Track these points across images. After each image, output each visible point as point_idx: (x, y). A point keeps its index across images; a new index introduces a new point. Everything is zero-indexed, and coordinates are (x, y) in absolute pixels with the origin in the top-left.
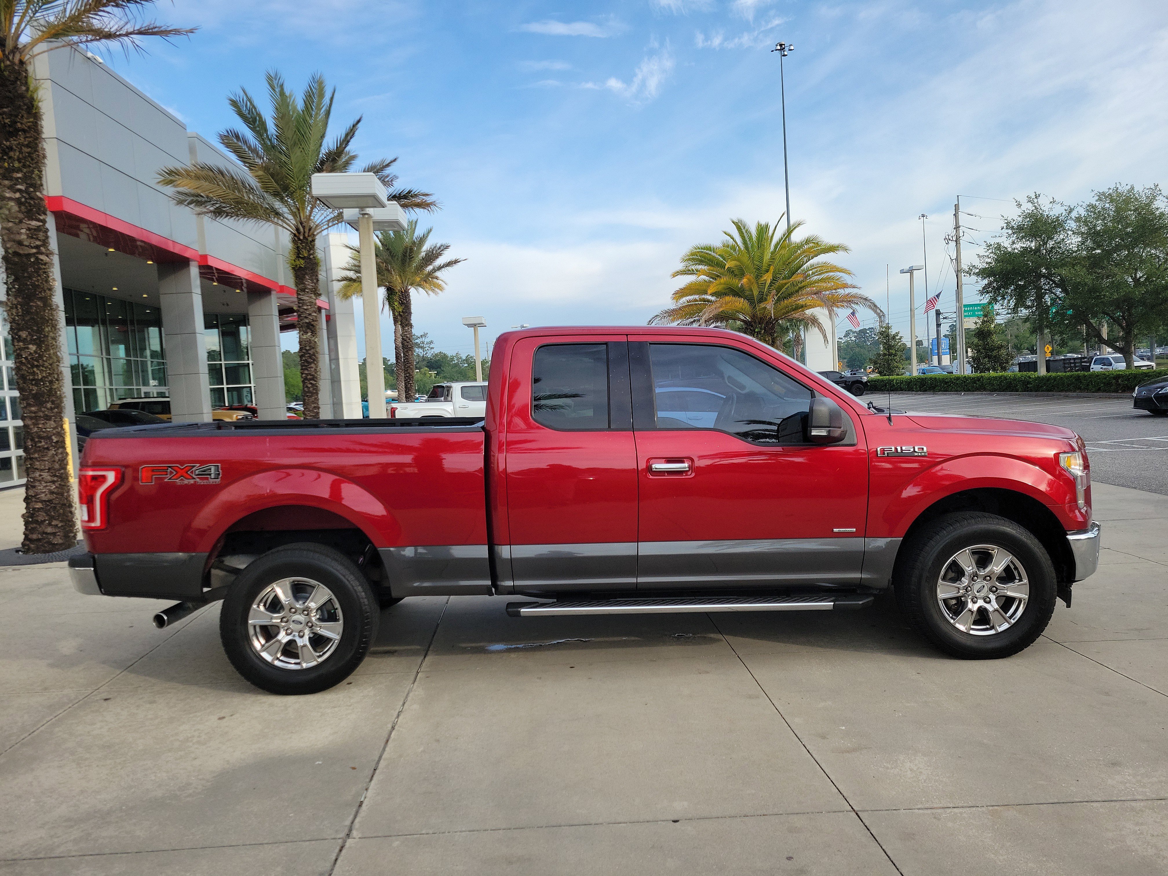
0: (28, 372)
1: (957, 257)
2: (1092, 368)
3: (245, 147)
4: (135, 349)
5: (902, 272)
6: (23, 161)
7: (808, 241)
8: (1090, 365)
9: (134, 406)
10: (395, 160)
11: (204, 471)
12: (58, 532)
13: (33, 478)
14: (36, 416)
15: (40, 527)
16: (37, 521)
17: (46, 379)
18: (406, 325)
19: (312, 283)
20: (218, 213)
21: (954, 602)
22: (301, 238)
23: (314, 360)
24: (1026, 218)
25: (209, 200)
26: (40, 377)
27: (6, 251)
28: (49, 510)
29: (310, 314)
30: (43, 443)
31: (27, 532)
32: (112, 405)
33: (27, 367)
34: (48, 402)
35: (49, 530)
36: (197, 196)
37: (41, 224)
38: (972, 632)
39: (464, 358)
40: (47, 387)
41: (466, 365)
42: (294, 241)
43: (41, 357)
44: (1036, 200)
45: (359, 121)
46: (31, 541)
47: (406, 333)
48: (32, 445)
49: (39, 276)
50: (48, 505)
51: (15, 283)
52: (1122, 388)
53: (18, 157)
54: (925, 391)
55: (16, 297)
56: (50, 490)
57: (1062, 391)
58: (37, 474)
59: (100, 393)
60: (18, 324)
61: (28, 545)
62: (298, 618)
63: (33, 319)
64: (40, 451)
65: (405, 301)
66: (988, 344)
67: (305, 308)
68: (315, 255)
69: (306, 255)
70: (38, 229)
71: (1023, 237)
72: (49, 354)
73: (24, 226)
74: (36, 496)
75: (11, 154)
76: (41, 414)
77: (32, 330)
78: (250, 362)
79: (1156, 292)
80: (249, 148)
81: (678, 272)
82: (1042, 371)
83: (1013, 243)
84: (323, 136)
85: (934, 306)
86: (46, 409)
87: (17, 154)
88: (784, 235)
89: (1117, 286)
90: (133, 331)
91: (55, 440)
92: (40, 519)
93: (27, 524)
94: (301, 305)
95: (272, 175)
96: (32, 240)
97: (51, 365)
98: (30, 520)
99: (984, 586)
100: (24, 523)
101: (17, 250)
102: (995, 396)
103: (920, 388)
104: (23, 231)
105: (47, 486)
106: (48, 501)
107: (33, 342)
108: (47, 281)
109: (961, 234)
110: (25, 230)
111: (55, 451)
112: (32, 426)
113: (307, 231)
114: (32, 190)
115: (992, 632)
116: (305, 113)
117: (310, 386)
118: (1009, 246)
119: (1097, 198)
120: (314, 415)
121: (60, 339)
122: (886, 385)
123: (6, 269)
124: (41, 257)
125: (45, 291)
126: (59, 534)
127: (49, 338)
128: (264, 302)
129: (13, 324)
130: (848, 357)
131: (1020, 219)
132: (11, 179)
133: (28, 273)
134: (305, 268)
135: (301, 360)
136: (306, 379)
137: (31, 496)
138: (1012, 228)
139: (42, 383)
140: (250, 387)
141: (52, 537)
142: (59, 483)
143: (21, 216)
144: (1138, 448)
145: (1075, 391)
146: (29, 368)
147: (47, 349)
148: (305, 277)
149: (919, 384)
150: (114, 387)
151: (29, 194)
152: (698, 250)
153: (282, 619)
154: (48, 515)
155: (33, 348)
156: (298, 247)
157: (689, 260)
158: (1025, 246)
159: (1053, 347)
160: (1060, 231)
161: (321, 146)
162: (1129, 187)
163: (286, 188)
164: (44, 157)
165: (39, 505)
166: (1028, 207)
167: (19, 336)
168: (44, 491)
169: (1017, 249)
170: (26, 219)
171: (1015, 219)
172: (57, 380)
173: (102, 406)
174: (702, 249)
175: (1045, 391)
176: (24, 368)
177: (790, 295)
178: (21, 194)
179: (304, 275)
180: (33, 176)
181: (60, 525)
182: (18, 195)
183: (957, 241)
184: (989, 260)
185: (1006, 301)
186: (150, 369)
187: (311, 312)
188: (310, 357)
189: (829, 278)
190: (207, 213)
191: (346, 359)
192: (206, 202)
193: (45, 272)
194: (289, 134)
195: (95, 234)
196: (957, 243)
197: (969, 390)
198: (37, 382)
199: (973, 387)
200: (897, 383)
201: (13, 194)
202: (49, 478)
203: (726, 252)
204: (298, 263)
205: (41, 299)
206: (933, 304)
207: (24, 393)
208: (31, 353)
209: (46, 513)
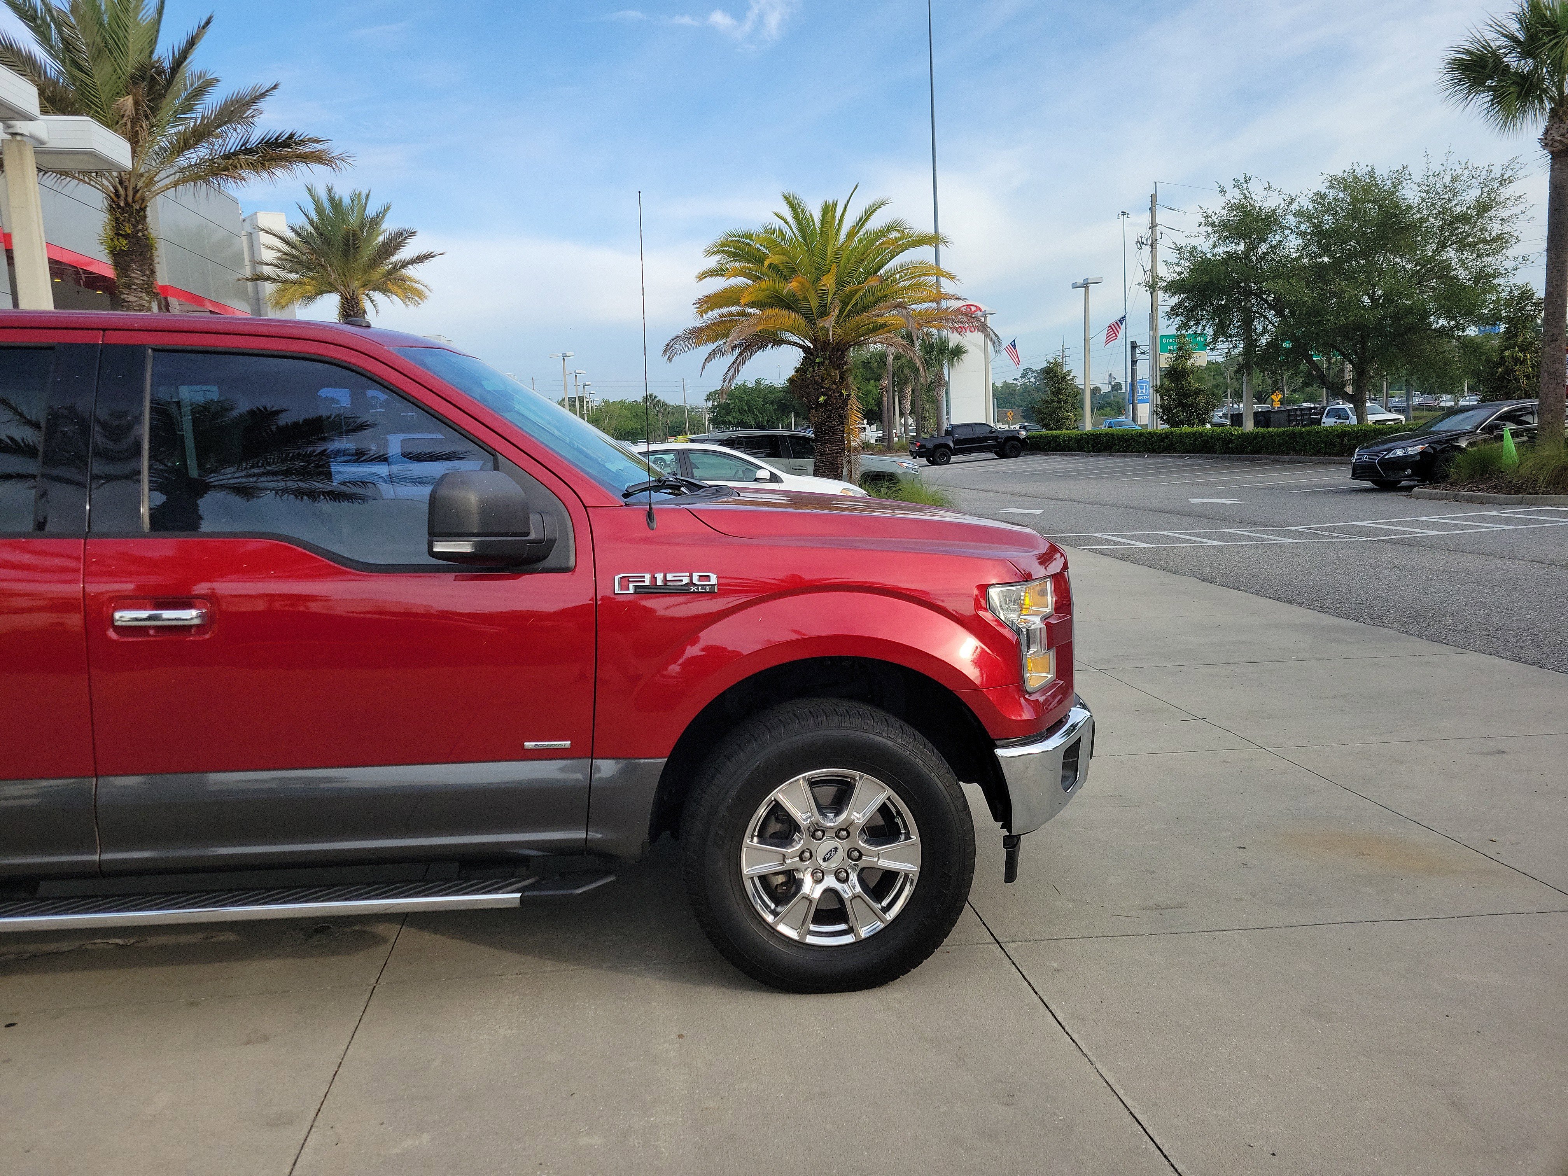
1: (1152, 267)
2: (1324, 423)
5: (1075, 286)
7: (890, 228)
8: (1321, 418)
10: (275, 87)
19: (142, 276)
21: (781, 879)
22: (122, 204)
24: (1233, 210)
38: (810, 940)
42: (111, 209)
44: (1245, 185)
45: (206, 24)
52: (1348, 450)
54: (1100, 451)
57: (1271, 453)
66: (1182, 388)
68: (146, 233)
69: (131, 232)
71: (1226, 238)
79: (1397, 318)
81: (706, 273)
82: (1249, 426)
83: (1215, 246)
85: (1116, 336)
89: (1346, 307)
99: (836, 849)
102: (1186, 460)
103: (1093, 447)
109: (1159, 236)
113: (130, 194)
115: (848, 939)
118: (1209, 250)
119: (1329, 184)
122: (1050, 443)
130: (1024, 404)
131: (1224, 213)
134: (130, 252)
138: (1213, 225)
144: (1337, 538)
145: (1288, 454)
148: (130, 266)
149: (1091, 442)
152: (733, 239)
156: (117, 219)
157: (722, 252)
158: (1228, 250)
159: (1283, 394)
160: (1276, 230)
162: (1369, 168)
166: (1234, 195)
169: (1219, 255)
171: (1217, 212)
174: (739, 236)
175: (1251, 454)
177: (865, 308)
179: (129, 263)
183: (1153, 246)
184: (1179, 269)
185: (1200, 327)
189: (920, 284)
196: (1152, 248)
197: (1154, 451)
199: (1159, 446)
200: (1064, 441)
203: (770, 241)
204: (117, 242)
206: (1115, 333)
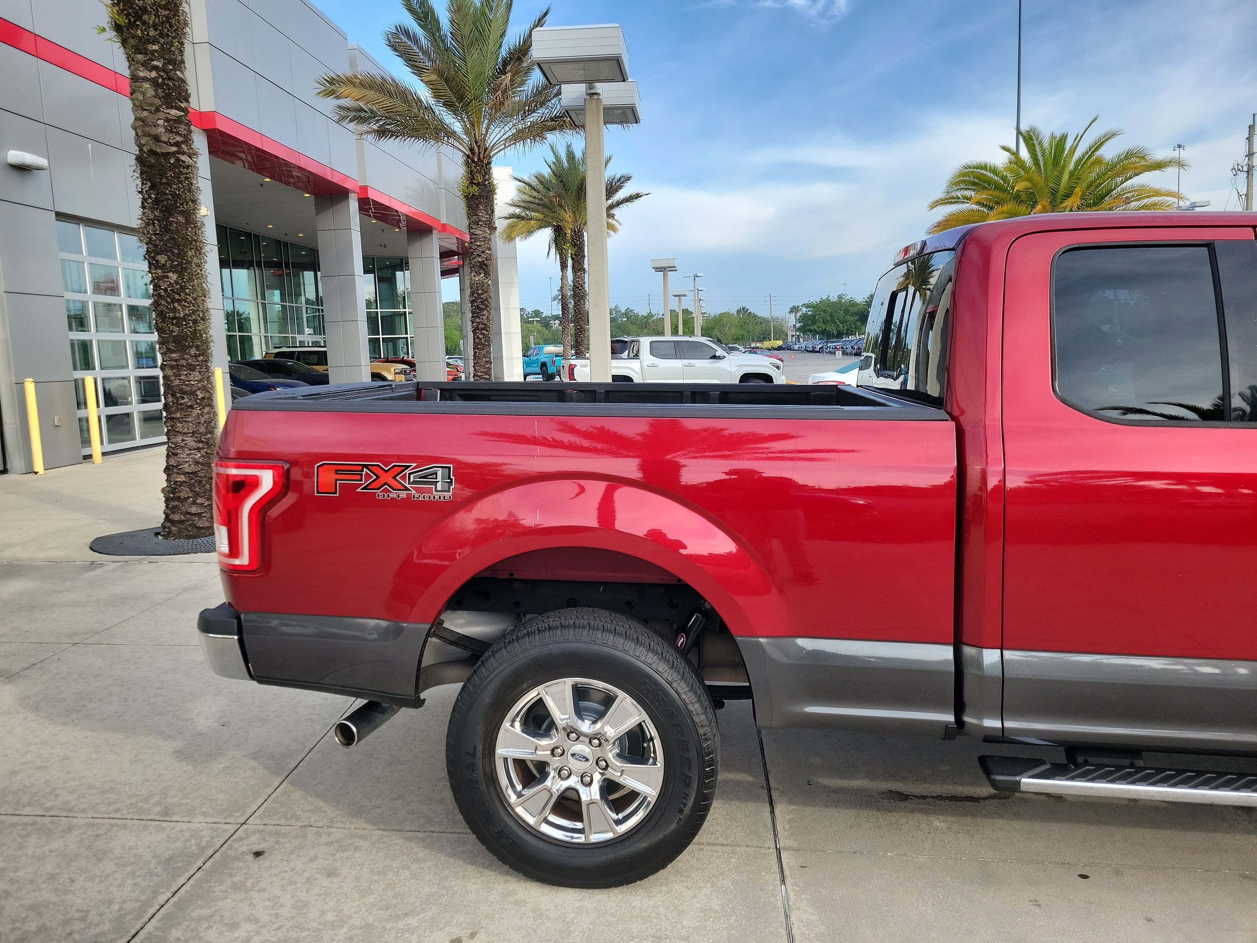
0: (168, 308)
1: (1247, 192)
3: (415, 48)
4: (290, 295)
6: (160, 28)
9: (290, 355)
11: (425, 477)
12: (203, 513)
13: (175, 444)
14: (178, 365)
15: (183, 505)
16: (180, 497)
17: (189, 318)
18: (579, 270)
19: (486, 215)
20: (382, 133)
22: (476, 160)
23: (487, 306)
25: (373, 115)
26: (182, 315)
27: (141, 150)
28: (193, 485)
29: (483, 252)
30: (186, 400)
31: (168, 512)
32: (267, 353)
33: (167, 301)
34: (191, 347)
35: (194, 510)
36: (360, 111)
37: (182, 114)
39: (623, 311)
40: (190, 327)
41: (625, 319)
42: (467, 164)
43: (183, 288)
45: (546, 14)
46: (172, 522)
47: (578, 279)
48: (173, 402)
49: (180, 182)
50: (192, 479)
51: (151, 191)
53: (154, 22)
55: (152, 209)
56: (194, 459)
58: (179, 439)
59: (256, 341)
60: (156, 246)
61: (169, 528)
62: (582, 750)
63: (174, 239)
64: (182, 409)
65: (578, 242)
67: (478, 244)
68: (490, 181)
69: (480, 181)
70: (178, 120)
72: (193, 286)
73: (161, 115)
74: (178, 466)
75: (145, 17)
76: (184, 363)
77: (173, 253)
78: (407, 310)
80: (421, 48)
81: (938, 201)
84: (503, 35)
86: (189, 357)
87: (153, 18)
88: (1090, 149)
90: (288, 275)
91: (200, 396)
92: (183, 495)
93: (167, 500)
94: (473, 240)
95: (447, 81)
96: (170, 135)
97: (195, 299)
98: (172, 495)
100: (164, 499)
101: (154, 148)
104: (161, 122)
105: (191, 454)
106: (192, 473)
107: (173, 269)
108: (190, 190)
110: (163, 121)
111: (200, 410)
112: (173, 378)
114: (171, 67)
116: (485, 5)
117: (481, 336)
120: (485, 370)
121: (206, 267)
123: (141, 174)
124: (183, 158)
125: (188, 203)
126: (205, 515)
127: (193, 264)
128: (425, 241)
129: (150, 246)
132: (145, 52)
133: (167, 178)
134: (480, 196)
135: (472, 306)
136: (477, 328)
137: (172, 466)
139: (184, 323)
140: (407, 338)
141: (196, 519)
142: (205, 450)
143: (157, 102)
146: (168, 303)
147: (190, 280)
148: (479, 207)
150: (269, 335)
151: (166, 73)
152: (968, 170)
153: (553, 751)
154: (192, 491)
155: (173, 277)
156: (472, 171)
157: (959, 183)
161: (500, 47)
163: (461, 98)
164: (186, 24)
165: (181, 478)
167: (157, 261)
168: (188, 459)
170: (164, 106)
172: (203, 320)
173: (258, 355)
174: (974, 168)
176: (163, 302)
178: (157, 73)
179: (478, 205)
180: (173, 49)
181: (206, 504)
182: (154, 74)
183: (1249, 171)
186: (305, 316)
187: (484, 250)
188: (482, 303)
189: (1155, 204)
190: (371, 132)
191: (507, 308)
192: (369, 117)
193: (187, 178)
194: (466, 31)
195: (250, 159)
196: (1248, 175)
198: (179, 321)
201: (148, 72)
202: (194, 444)
204: (471, 189)
205: (182, 213)
207: (163, 335)
208: (171, 283)
209: (189, 488)
